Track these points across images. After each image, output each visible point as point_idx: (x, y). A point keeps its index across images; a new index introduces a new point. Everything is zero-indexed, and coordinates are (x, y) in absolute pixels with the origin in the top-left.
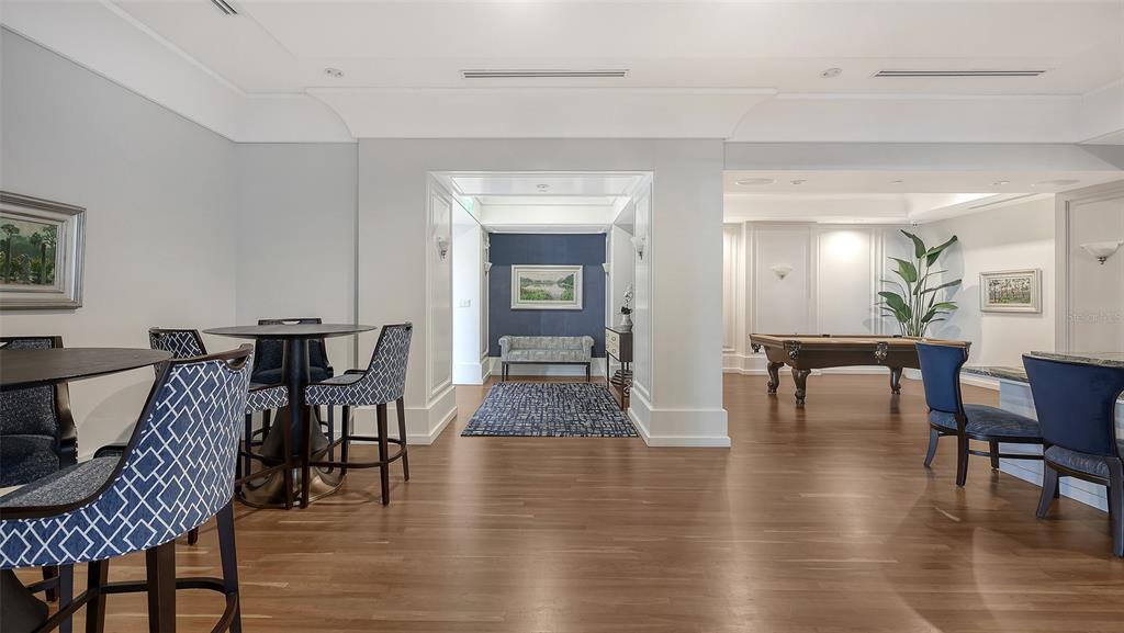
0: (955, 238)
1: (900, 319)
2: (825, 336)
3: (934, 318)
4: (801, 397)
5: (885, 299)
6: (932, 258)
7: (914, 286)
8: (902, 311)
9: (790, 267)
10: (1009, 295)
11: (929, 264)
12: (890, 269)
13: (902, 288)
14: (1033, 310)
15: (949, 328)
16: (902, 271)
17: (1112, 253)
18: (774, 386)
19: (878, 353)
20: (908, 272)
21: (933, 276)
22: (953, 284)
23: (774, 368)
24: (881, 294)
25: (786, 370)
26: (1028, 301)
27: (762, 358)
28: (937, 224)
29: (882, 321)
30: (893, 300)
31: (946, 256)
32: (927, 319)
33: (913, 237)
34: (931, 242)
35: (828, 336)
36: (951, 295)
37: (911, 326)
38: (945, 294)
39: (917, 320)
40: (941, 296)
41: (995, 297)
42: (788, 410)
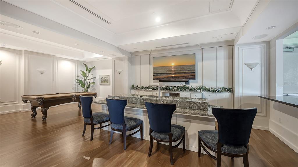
0: (94, 67)
1: (82, 87)
2: (57, 94)
3: (90, 86)
4: (45, 118)
5: (78, 82)
6: (90, 71)
7: (85, 78)
8: (83, 85)
9: (46, 70)
10: (105, 80)
11: (89, 73)
12: (79, 73)
13: (83, 79)
14: (109, 84)
15: (94, 89)
16: (83, 74)
17: (121, 72)
18: (34, 116)
19: (73, 98)
20: (84, 74)
21: (90, 76)
22: (94, 78)
23: (34, 109)
24: (77, 80)
25: (39, 109)
26: (108, 82)
27: (29, 105)
28: (91, 62)
29: (77, 88)
30: (80, 81)
31: (93, 71)
32: (88, 87)
33: (85, 65)
34: (90, 67)
35: (58, 94)
36: (94, 80)
37: (85, 89)
38: (93, 80)
39: (86, 87)
40: (92, 81)
41: (103, 81)
42: (39, 124)
